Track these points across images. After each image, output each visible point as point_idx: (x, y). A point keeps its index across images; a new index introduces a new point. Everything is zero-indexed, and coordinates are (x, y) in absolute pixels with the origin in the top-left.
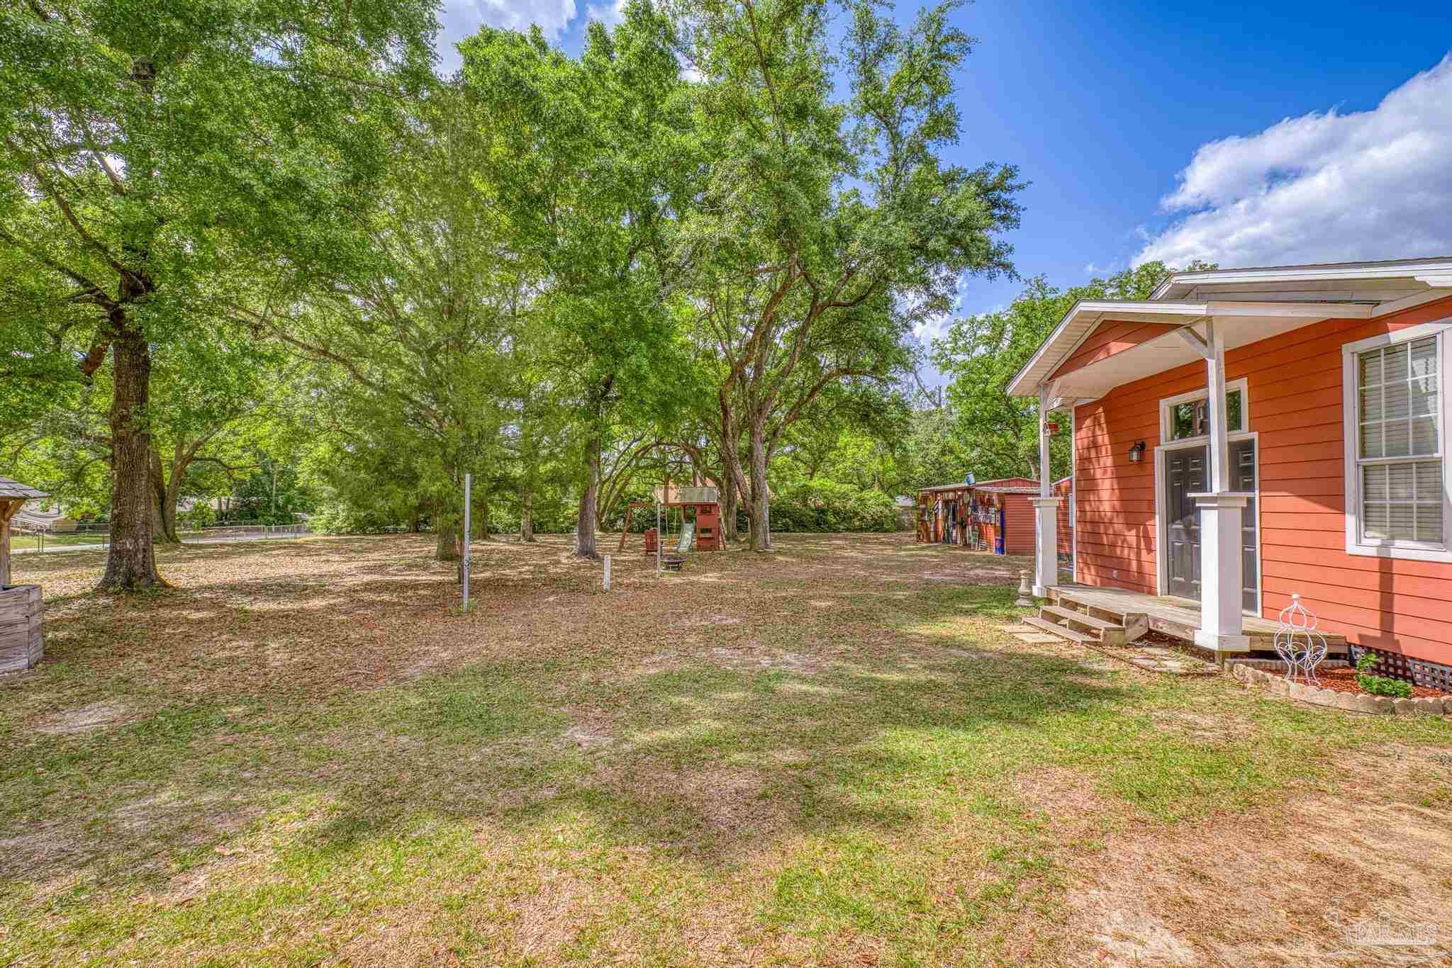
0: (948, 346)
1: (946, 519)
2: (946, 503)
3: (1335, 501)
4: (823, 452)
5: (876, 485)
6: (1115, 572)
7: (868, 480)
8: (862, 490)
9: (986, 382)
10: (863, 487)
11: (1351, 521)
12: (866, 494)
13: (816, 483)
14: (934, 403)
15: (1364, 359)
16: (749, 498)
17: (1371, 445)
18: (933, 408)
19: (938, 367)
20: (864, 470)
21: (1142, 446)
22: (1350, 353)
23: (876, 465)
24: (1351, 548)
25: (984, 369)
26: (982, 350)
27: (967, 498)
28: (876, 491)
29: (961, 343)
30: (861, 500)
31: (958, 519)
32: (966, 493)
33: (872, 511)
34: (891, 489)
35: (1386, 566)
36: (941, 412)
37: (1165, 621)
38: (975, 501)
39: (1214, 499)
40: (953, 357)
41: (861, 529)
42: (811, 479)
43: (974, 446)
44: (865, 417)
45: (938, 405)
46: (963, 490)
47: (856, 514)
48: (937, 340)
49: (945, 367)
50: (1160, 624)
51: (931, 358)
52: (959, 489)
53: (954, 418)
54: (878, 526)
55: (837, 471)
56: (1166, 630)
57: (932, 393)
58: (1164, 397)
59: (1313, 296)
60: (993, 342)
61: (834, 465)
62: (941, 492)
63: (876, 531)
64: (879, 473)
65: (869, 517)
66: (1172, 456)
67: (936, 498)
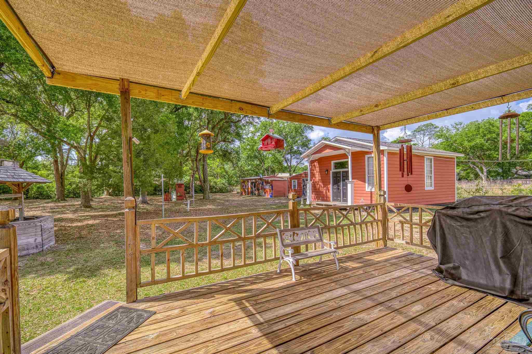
1: (252, 188)
2: (252, 183)
3: (364, 181)
6: (321, 198)
8: (215, 179)
11: (367, 184)
15: (368, 158)
16: (203, 182)
17: (369, 173)
21: (327, 170)
22: (367, 156)
24: (367, 190)
27: (260, 181)
30: (215, 182)
31: (257, 188)
33: (219, 186)
35: (371, 193)
38: (263, 182)
39: (350, 182)
41: (216, 192)
46: (259, 179)
47: (214, 187)
52: (257, 179)
54: (221, 191)
58: (332, 160)
59: (361, 146)
62: (250, 180)
65: (218, 188)
66: (333, 173)
67: (248, 182)
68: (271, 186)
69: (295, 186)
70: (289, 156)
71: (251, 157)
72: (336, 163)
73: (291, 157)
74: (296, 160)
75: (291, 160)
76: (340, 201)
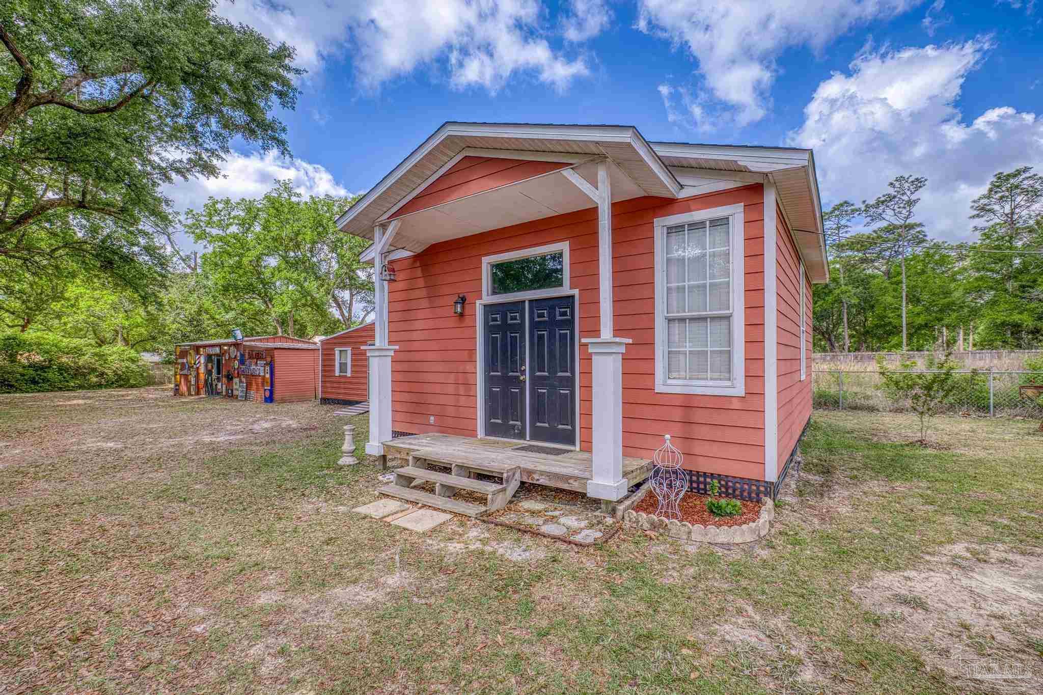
0: (203, 218)
1: (209, 372)
2: (209, 358)
4: (43, 302)
5: (119, 338)
6: (432, 418)
7: (108, 335)
8: (100, 346)
9: (241, 256)
10: (102, 342)
12: (106, 349)
13: (31, 335)
14: (189, 266)
15: (671, 232)
18: (188, 271)
19: (192, 235)
20: (104, 325)
21: (463, 300)
22: (660, 225)
23: (119, 319)
24: (659, 387)
25: (238, 245)
26: (234, 229)
27: (233, 351)
28: (120, 346)
29: (215, 219)
30: (101, 356)
31: (224, 372)
32: (232, 348)
33: (115, 366)
34: (140, 344)
36: (197, 275)
37: (542, 473)
38: (242, 355)
40: (208, 230)
41: (100, 386)
42: (23, 331)
43: (228, 309)
44: (108, 265)
45: (194, 269)
46: (230, 345)
47: (94, 370)
48: (192, 211)
49: (199, 237)
50: (536, 476)
51: (185, 226)
52: (225, 345)
53: (210, 283)
54: (122, 381)
55: (65, 324)
56: (543, 481)
57: (188, 257)
58: (486, 255)
60: (246, 224)
61: (59, 317)
62: (205, 347)
63: (121, 386)
64: (123, 328)
65: (109, 372)
66: (489, 308)
67: (198, 353)
68: (268, 368)
69: (343, 366)
70: (346, 295)
71: (236, 288)
72: (499, 266)
73: (352, 295)
74: (365, 305)
75: (351, 304)
76: (521, 435)
